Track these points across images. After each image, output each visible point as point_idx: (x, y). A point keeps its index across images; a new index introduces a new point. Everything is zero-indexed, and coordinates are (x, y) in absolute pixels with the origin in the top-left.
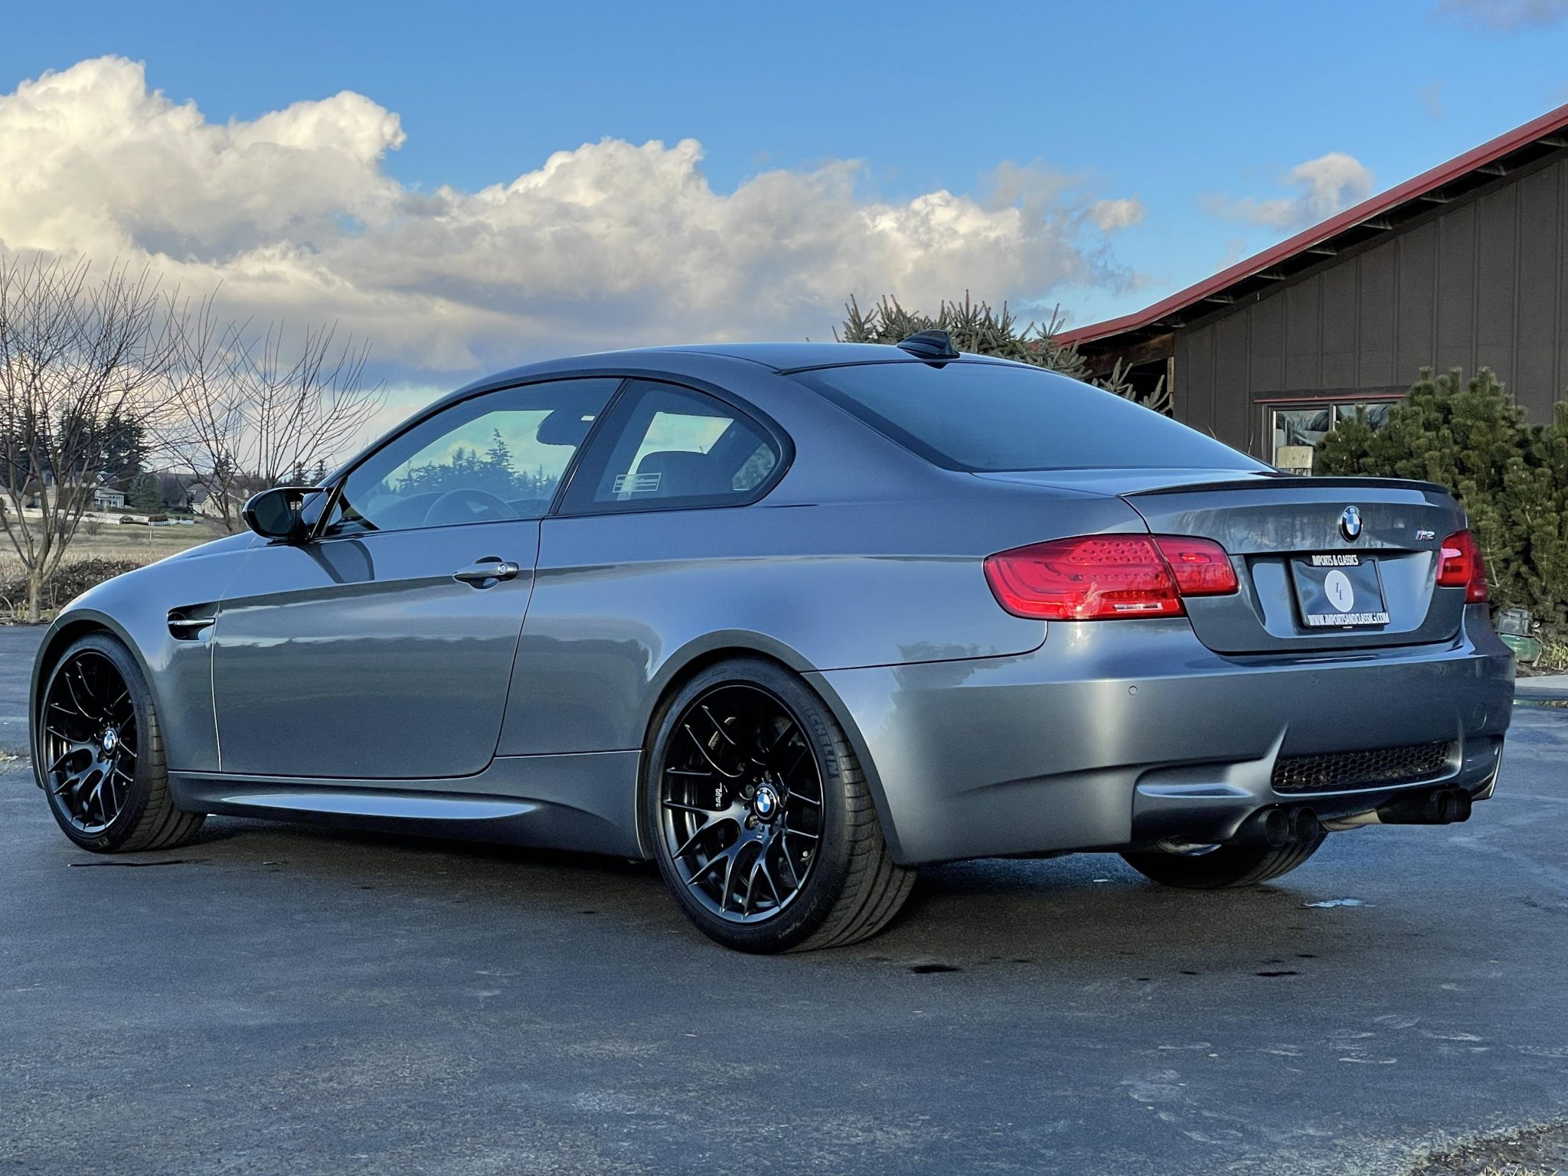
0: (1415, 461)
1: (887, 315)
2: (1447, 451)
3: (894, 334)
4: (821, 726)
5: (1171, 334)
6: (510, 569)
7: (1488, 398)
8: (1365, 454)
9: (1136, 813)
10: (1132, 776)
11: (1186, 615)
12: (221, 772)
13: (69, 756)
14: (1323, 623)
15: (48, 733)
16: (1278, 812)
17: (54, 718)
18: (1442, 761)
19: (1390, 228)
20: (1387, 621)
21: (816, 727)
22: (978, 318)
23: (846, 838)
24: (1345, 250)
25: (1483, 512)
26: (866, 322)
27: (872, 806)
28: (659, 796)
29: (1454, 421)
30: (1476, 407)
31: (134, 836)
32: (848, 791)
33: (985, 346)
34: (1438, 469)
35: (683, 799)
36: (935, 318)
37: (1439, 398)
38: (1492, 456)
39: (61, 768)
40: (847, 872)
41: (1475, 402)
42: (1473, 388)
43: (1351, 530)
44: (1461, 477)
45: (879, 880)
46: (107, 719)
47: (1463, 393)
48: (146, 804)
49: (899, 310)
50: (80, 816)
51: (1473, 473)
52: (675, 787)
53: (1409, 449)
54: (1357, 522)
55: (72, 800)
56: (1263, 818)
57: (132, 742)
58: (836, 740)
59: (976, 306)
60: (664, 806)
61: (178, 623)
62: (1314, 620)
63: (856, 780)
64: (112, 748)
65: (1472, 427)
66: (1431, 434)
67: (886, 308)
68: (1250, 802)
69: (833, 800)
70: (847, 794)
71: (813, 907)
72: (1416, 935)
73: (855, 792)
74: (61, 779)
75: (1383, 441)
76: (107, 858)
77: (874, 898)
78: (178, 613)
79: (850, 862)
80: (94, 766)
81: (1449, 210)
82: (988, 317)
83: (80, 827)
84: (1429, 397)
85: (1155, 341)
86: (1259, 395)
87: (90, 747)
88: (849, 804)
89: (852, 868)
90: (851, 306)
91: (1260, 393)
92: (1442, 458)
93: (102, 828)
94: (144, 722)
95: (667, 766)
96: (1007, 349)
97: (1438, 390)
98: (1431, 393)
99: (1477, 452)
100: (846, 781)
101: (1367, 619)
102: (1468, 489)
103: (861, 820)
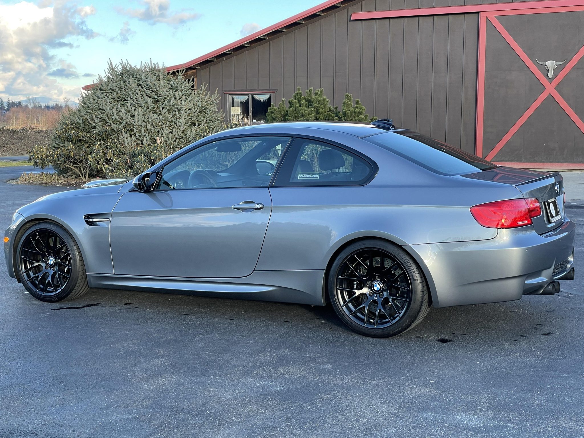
4: (409, 264)
5: (195, 70)
6: (261, 206)
9: (524, 289)
10: (524, 278)
11: (533, 224)
12: (114, 274)
14: (553, 221)
15: (21, 258)
17: (24, 253)
18: (568, 259)
19: (268, 38)
20: (561, 218)
23: (420, 301)
24: (253, 45)
28: (335, 286)
31: (69, 296)
32: (421, 285)
33: (158, 78)
39: (28, 270)
43: (558, 190)
46: (49, 253)
47: (314, 96)
48: (76, 285)
50: (40, 289)
54: (559, 187)
58: (415, 268)
60: (337, 289)
61: (90, 220)
64: (53, 264)
68: (547, 282)
69: (414, 288)
70: (419, 287)
75: (293, 111)
80: (45, 271)
81: (287, 33)
83: (40, 293)
85: (190, 72)
86: (226, 91)
87: (42, 264)
88: (420, 290)
93: (54, 293)
95: (338, 275)
99: (322, 115)
100: (420, 282)
101: (558, 218)
103: (424, 294)
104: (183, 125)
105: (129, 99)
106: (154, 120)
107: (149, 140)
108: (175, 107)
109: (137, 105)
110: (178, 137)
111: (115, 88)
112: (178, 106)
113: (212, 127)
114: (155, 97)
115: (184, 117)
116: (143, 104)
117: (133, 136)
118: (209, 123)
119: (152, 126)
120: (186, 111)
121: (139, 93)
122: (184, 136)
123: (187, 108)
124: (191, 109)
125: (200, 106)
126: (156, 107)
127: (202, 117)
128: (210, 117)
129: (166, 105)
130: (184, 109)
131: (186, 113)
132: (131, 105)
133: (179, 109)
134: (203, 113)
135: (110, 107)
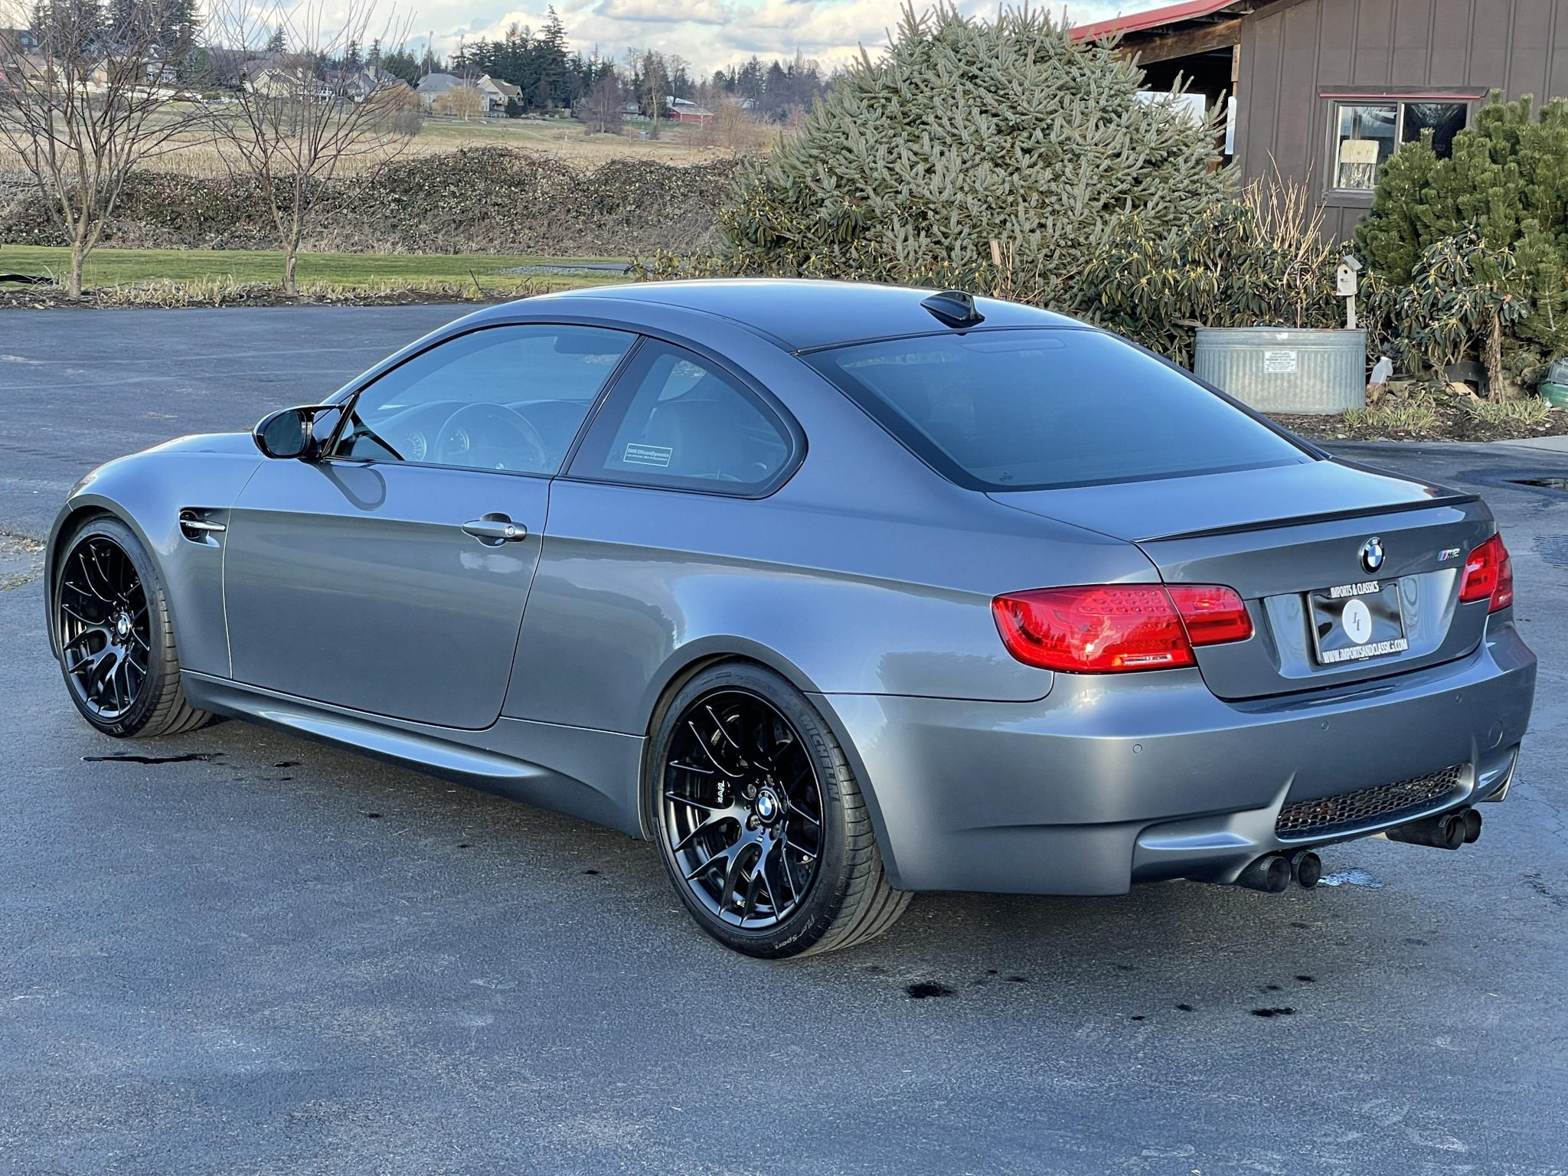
0: (1479, 196)
1: (943, 16)
2: (1511, 185)
3: (949, 42)
4: (823, 748)
5: (1239, 20)
6: (519, 532)
7: (1558, 129)
8: (1427, 184)
9: (1137, 864)
10: (1135, 830)
11: (1197, 665)
12: (233, 680)
13: (84, 635)
14: (1338, 659)
15: (63, 611)
16: (1281, 858)
17: (68, 595)
18: (1454, 782)
20: (1406, 647)
21: (819, 748)
22: (1036, 23)
23: (845, 863)
25: (1544, 253)
26: (920, 23)
27: (871, 830)
28: (662, 788)
29: (1521, 153)
30: (1544, 139)
32: (848, 815)
33: (1042, 54)
34: (1501, 204)
35: (685, 790)
36: (994, 21)
37: (1507, 126)
38: (1558, 190)
39: (75, 643)
40: (844, 895)
41: (1543, 133)
42: (1544, 115)
43: (1372, 562)
44: (1525, 212)
45: (878, 898)
46: (121, 603)
47: (1533, 122)
49: (955, 15)
50: (95, 698)
51: (1538, 209)
52: (676, 781)
53: (1473, 182)
54: (1378, 551)
55: (87, 681)
56: (1265, 866)
57: (145, 635)
58: (838, 763)
59: (1035, 11)
60: (665, 797)
61: (190, 524)
62: (1328, 657)
63: (857, 805)
64: (126, 634)
65: (1539, 160)
66: (1497, 167)
67: (942, 9)
68: (1253, 849)
69: (833, 822)
70: (847, 819)
71: (810, 924)
72: (1419, 942)
73: (856, 817)
74: (76, 657)
76: (121, 746)
77: (873, 914)
78: (190, 513)
79: (848, 885)
80: (109, 648)
82: (1047, 21)
83: (94, 708)
84: (1499, 123)
85: (1221, 27)
86: (1325, 89)
87: (105, 631)
88: (849, 829)
89: (850, 891)
90: (907, 8)
91: (1327, 87)
92: (1506, 194)
93: (116, 714)
94: (158, 620)
95: (670, 759)
96: (1065, 59)
97: (1508, 116)
98: (1500, 119)
100: (846, 806)
101: (1385, 648)
102: (1531, 227)
103: (861, 844)
104: (1079, 206)
105: (931, 119)
106: (994, 188)
107: (970, 247)
109: (949, 140)
110: (1062, 243)
111: (900, 85)
112: (1075, 146)
113: (1190, 211)
114: (1009, 114)
115: (1084, 181)
116: (965, 136)
117: (923, 233)
118: (1182, 200)
119: (985, 206)
120: (1098, 161)
121: (961, 103)
122: (1082, 240)
123: (1103, 154)
124: (1118, 155)
125: (1153, 145)
126: (1008, 145)
127: (1157, 180)
128: (1186, 182)
129: (1038, 142)
130: (1091, 155)
131: (1098, 167)
132: (931, 140)
133: (1078, 156)
134: (1167, 169)
135: (872, 141)
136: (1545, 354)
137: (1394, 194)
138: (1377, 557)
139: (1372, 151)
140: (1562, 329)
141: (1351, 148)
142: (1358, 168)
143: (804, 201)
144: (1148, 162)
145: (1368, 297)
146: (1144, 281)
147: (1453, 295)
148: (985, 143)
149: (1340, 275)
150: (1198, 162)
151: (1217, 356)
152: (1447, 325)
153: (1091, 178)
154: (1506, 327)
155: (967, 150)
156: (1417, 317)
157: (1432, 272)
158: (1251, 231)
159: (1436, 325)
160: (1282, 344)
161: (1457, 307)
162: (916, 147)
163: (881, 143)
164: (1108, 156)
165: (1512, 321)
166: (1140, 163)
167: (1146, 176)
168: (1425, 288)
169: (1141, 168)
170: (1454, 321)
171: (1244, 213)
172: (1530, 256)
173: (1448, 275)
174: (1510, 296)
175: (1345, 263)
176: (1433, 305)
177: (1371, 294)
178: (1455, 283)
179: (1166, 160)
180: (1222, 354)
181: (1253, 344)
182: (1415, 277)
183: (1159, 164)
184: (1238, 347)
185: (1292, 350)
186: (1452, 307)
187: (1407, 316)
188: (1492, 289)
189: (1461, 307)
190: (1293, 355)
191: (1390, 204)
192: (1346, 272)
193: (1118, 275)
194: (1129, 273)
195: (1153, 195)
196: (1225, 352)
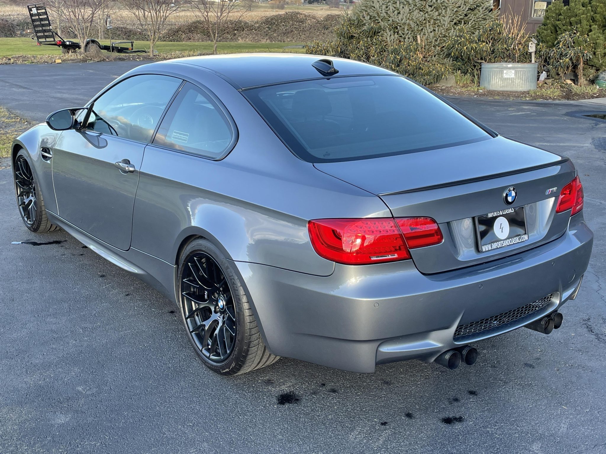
0: (577, 18)
2: (589, 14)
6: (131, 169)
8: (560, 14)
10: (378, 343)
11: (412, 258)
14: (490, 249)
16: (457, 350)
17: (17, 177)
18: (550, 301)
20: (527, 239)
21: (234, 286)
23: (246, 341)
25: (599, 37)
29: (592, 4)
32: (248, 318)
34: (585, 21)
38: (604, 15)
40: (247, 354)
43: (510, 199)
44: (593, 23)
51: (597, 22)
53: (576, 13)
54: (513, 194)
55: (24, 209)
56: (447, 357)
61: (44, 154)
62: (485, 248)
63: (251, 314)
65: (598, 6)
66: (584, 8)
70: (247, 321)
72: (531, 366)
73: (250, 320)
74: (22, 201)
75: (567, 10)
77: (265, 359)
79: (248, 351)
80: (30, 197)
83: (26, 219)
88: (247, 326)
89: (250, 353)
92: (587, 17)
95: (183, 278)
99: (599, 15)
100: (247, 314)
101: (516, 240)
102: (595, 28)
104: (446, 24)
106: (419, 18)
107: (411, 38)
108: (443, 5)
109: (405, 3)
110: (441, 36)
112: (446, 4)
113: (483, 25)
115: (448, 15)
116: (411, 2)
117: (396, 34)
118: (481, 21)
119: (416, 24)
120: (453, 9)
122: (447, 35)
124: (460, 7)
125: (471, 3)
126: (424, 4)
127: (473, 15)
128: (482, 15)
129: (434, 3)
130: (451, 7)
131: (453, 11)
132: (400, 3)
133: (447, 7)
134: (476, 11)
135: (381, 4)
136: (598, 70)
137: (549, 18)
138: (512, 197)
139: (544, 5)
140: (604, 62)
141: (538, 4)
142: (540, 11)
143: (360, 24)
144: (470, 9)
145: (540, 52)
146: (465, 48)
147: (568, 51)
148: (417, 4)
149: (530, 45)
150: (486, 9)
151: (488, 72)
152: (565, 61)
153: (451, 14)
154: (585, 61)
155: (411, 6)
156: (555, 58)
157: (561, 43)
158: (502, 31)
159: (561, 61)
160: (510, 68)
161: (569, 55)
162: (395, 5)
163: (384, 5)
164: (456, 7)
165: (587, 59)
166: (467, 9)
167: (469, 13)
168: (558, 49)
169: (468, 11)
170: (567, 60)
171: (500, 25)
172: (594, 38)
173: (566, 44)
174: (587, 51)
175: (532, 41)
176: (561, 54)
177: (541, 51)
178: (568, 47)
179: (476, 8)
180: (490, 71)
181: (500, 68)
182: (556, 45)
183: (474, 9)
184: (495, 69)
185: (513, 70)
186: (567, 55)
187: (552, 58)
188: (581, 49)
189: (570, 55)
190: (513, 71)
191: (548, 21)
192: (532, 44)
193: (457, 46)
194: (460, 45)
195: (471, 20)
196: (491, 71)
